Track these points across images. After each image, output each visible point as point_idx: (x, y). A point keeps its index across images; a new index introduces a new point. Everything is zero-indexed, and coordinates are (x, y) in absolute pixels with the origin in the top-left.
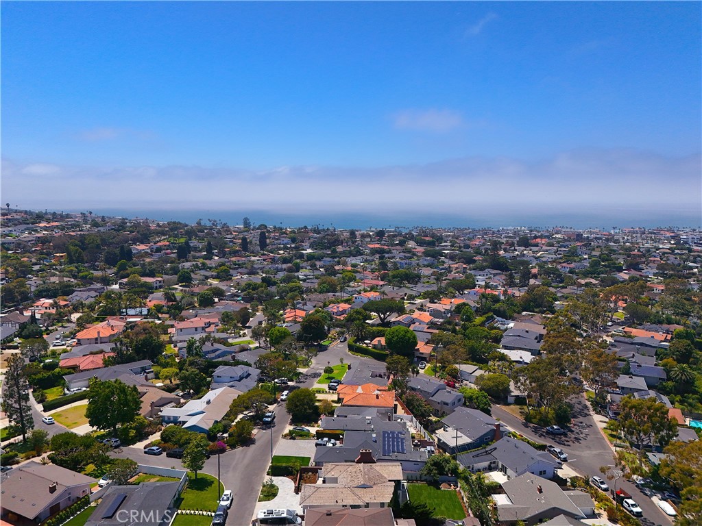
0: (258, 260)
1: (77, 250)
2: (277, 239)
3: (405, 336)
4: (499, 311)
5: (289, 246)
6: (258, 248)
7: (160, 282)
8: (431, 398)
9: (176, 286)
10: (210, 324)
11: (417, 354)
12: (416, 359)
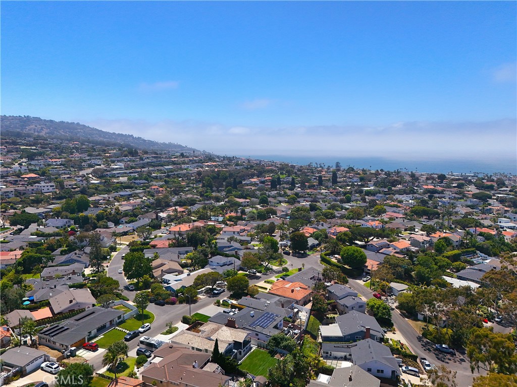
0: (327, 192)
1: (209, 179)
2: (351, 178)
3: (353, 254)
4: (483, 247)
5: (356, 184)
6: (331, 184)
7: (248, 202)
8: (338, 301)
9: (258, 206)
10: (244, 230)
11: (366, 270)
12: (364, 274)
